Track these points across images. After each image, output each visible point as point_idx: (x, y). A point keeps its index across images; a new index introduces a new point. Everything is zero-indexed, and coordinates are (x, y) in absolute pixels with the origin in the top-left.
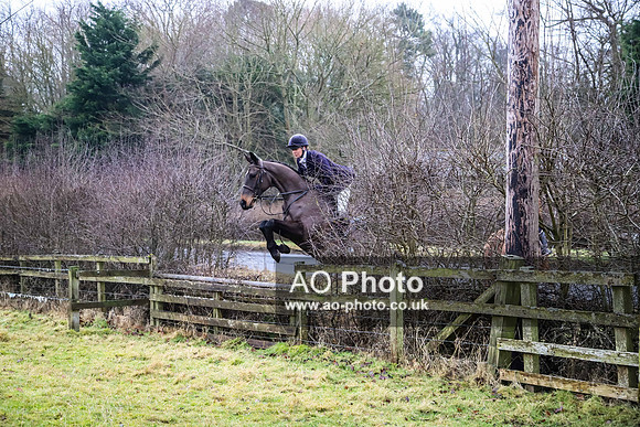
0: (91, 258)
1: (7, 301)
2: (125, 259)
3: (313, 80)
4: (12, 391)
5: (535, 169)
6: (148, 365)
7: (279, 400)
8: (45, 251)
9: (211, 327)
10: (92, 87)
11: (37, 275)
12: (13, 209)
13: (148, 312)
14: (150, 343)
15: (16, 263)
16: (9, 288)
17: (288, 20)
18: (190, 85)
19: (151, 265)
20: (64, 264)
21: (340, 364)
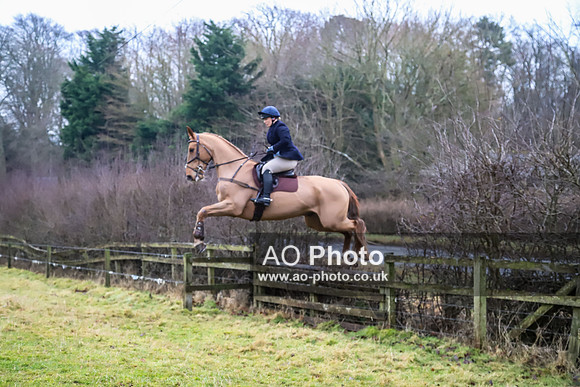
1: (130, 282)
2: (232, 248)
3: (400, 88)
4: (137, 362)
6: (253, 343)
7: (370, 378)
8: (163, 240)
9: (308, 310)
10: (204, 96)
11: (156, 260)
12: (137, 203)
13: (252, 295)
14: (253, 323)
15: (138, 249)
16: (132, 271)
17: (378, 34)
18: (289, 94)
19: (255, 254)
20: (179, 251)
21: (426, 348)
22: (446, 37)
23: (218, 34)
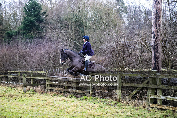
0: (29, 72)
1: (4, 84)
2: (39, 72)
3: (92, 20)
4: (7, 110)
5: (160, 45)
6: (47, 102)
7: (85, 112)
8: (15, 70)
9: (64, 91)
10: (28, 23)
11: (13, 76)
12: (7, 58)
13: (46, 87)
14: (46, 96)
15: (7, 73)
16: (5, 80)
17: (85, 3)
18: (57, 22)
19: (46, 74)
20: (21, 73)
21: (102, 102)
22: (106, 4)
23: (33, 2)
